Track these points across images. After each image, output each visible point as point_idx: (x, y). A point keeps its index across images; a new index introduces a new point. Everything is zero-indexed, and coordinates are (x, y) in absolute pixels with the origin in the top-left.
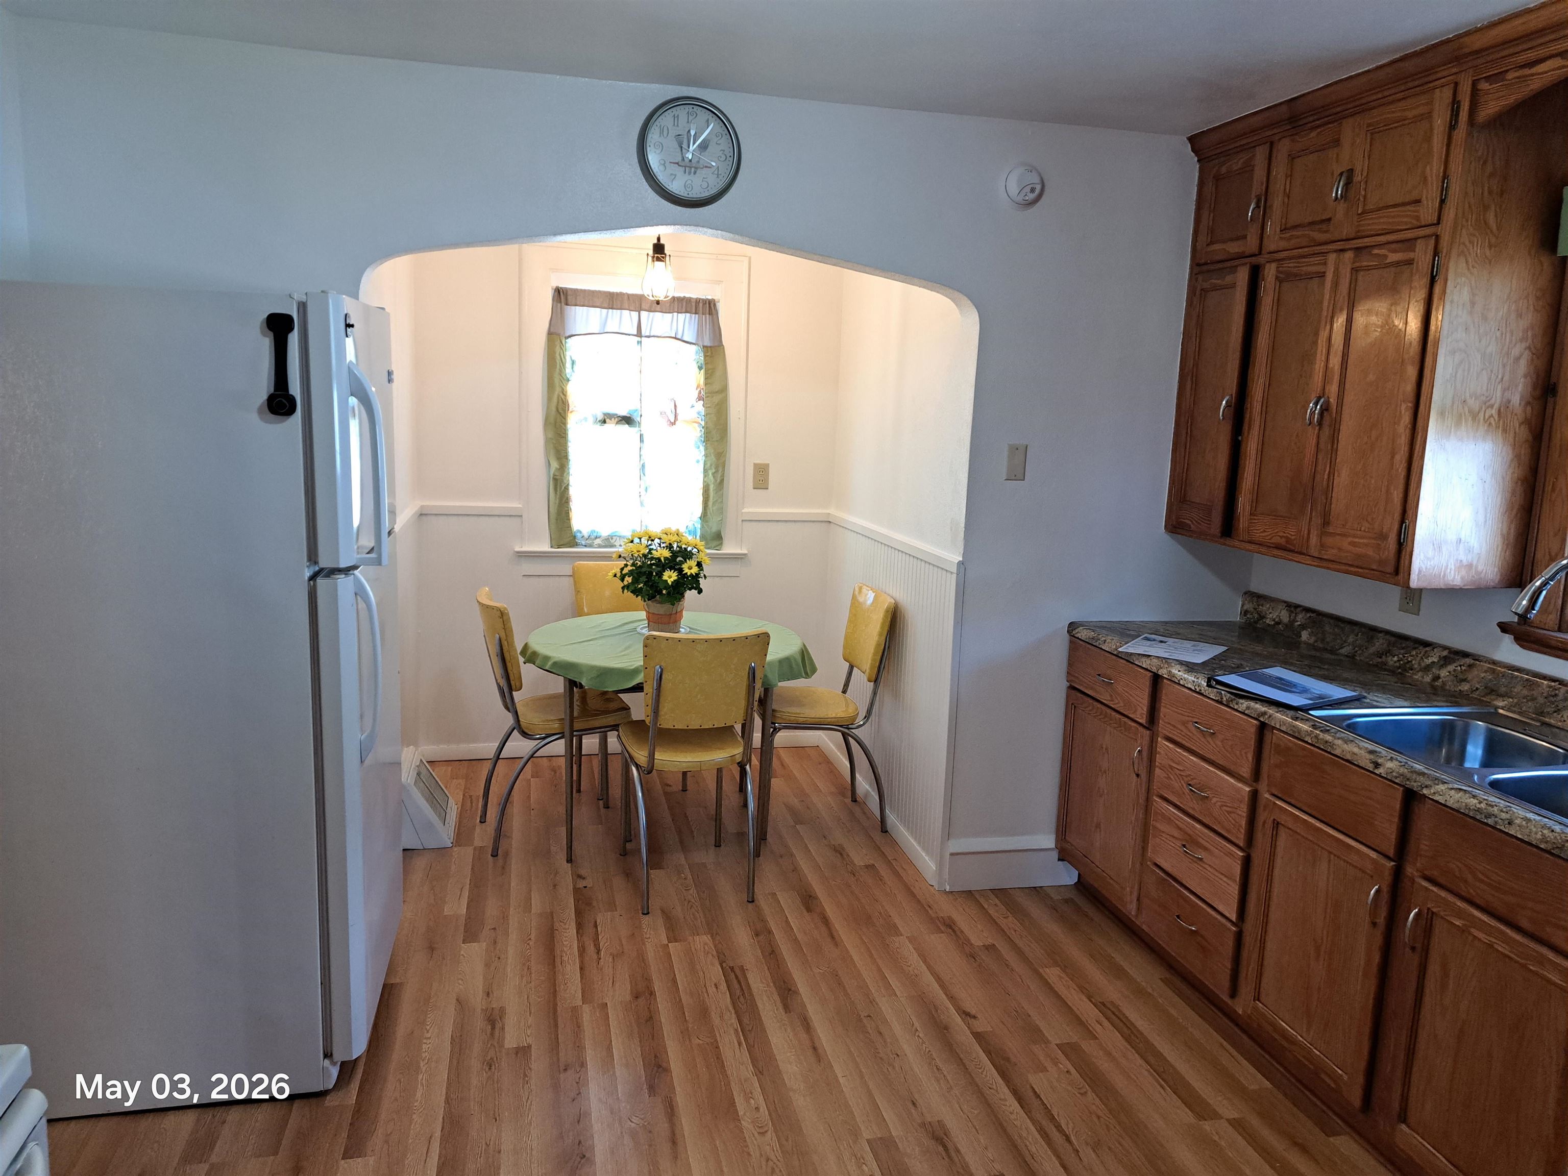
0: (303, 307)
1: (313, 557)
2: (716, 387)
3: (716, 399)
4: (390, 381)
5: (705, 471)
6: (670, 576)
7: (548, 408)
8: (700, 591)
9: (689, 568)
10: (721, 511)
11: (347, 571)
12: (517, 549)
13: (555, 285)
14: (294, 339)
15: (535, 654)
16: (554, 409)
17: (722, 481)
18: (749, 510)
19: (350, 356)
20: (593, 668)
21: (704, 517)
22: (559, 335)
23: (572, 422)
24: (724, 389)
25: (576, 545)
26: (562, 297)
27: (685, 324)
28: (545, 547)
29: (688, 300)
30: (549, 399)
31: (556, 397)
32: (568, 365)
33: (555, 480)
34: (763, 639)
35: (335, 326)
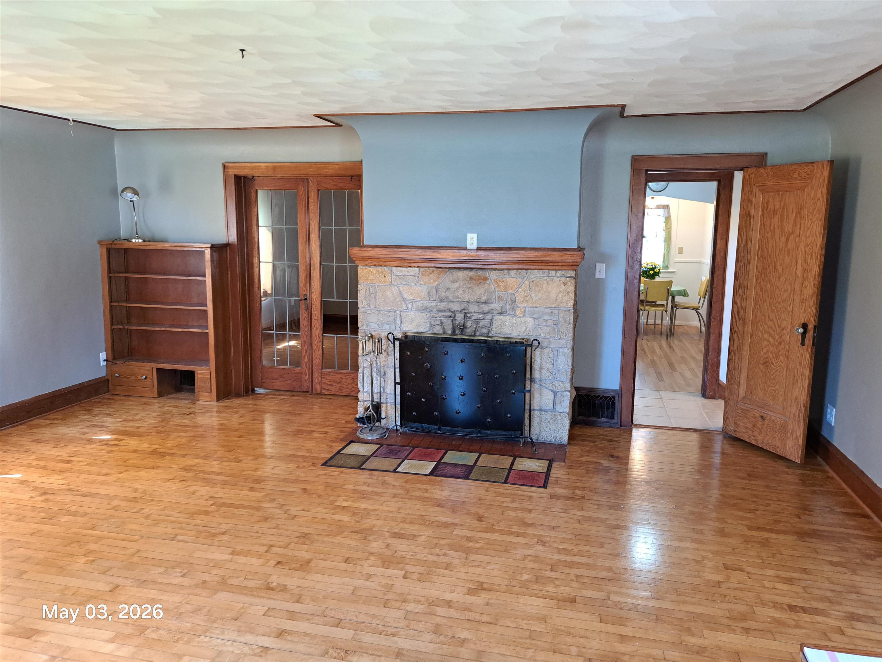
2: (668, 227)
3: (668, 230)
5: (664, 249)
6: (652, 272)
8: (659, 276)
9: (656, 270)
10: (668, 260)
17: (669, 252)
18: (677, 259)
21: (664, 261)
24: (671, 228)
27: (661, 211)
29: (662, 205)
34: (671, 283)
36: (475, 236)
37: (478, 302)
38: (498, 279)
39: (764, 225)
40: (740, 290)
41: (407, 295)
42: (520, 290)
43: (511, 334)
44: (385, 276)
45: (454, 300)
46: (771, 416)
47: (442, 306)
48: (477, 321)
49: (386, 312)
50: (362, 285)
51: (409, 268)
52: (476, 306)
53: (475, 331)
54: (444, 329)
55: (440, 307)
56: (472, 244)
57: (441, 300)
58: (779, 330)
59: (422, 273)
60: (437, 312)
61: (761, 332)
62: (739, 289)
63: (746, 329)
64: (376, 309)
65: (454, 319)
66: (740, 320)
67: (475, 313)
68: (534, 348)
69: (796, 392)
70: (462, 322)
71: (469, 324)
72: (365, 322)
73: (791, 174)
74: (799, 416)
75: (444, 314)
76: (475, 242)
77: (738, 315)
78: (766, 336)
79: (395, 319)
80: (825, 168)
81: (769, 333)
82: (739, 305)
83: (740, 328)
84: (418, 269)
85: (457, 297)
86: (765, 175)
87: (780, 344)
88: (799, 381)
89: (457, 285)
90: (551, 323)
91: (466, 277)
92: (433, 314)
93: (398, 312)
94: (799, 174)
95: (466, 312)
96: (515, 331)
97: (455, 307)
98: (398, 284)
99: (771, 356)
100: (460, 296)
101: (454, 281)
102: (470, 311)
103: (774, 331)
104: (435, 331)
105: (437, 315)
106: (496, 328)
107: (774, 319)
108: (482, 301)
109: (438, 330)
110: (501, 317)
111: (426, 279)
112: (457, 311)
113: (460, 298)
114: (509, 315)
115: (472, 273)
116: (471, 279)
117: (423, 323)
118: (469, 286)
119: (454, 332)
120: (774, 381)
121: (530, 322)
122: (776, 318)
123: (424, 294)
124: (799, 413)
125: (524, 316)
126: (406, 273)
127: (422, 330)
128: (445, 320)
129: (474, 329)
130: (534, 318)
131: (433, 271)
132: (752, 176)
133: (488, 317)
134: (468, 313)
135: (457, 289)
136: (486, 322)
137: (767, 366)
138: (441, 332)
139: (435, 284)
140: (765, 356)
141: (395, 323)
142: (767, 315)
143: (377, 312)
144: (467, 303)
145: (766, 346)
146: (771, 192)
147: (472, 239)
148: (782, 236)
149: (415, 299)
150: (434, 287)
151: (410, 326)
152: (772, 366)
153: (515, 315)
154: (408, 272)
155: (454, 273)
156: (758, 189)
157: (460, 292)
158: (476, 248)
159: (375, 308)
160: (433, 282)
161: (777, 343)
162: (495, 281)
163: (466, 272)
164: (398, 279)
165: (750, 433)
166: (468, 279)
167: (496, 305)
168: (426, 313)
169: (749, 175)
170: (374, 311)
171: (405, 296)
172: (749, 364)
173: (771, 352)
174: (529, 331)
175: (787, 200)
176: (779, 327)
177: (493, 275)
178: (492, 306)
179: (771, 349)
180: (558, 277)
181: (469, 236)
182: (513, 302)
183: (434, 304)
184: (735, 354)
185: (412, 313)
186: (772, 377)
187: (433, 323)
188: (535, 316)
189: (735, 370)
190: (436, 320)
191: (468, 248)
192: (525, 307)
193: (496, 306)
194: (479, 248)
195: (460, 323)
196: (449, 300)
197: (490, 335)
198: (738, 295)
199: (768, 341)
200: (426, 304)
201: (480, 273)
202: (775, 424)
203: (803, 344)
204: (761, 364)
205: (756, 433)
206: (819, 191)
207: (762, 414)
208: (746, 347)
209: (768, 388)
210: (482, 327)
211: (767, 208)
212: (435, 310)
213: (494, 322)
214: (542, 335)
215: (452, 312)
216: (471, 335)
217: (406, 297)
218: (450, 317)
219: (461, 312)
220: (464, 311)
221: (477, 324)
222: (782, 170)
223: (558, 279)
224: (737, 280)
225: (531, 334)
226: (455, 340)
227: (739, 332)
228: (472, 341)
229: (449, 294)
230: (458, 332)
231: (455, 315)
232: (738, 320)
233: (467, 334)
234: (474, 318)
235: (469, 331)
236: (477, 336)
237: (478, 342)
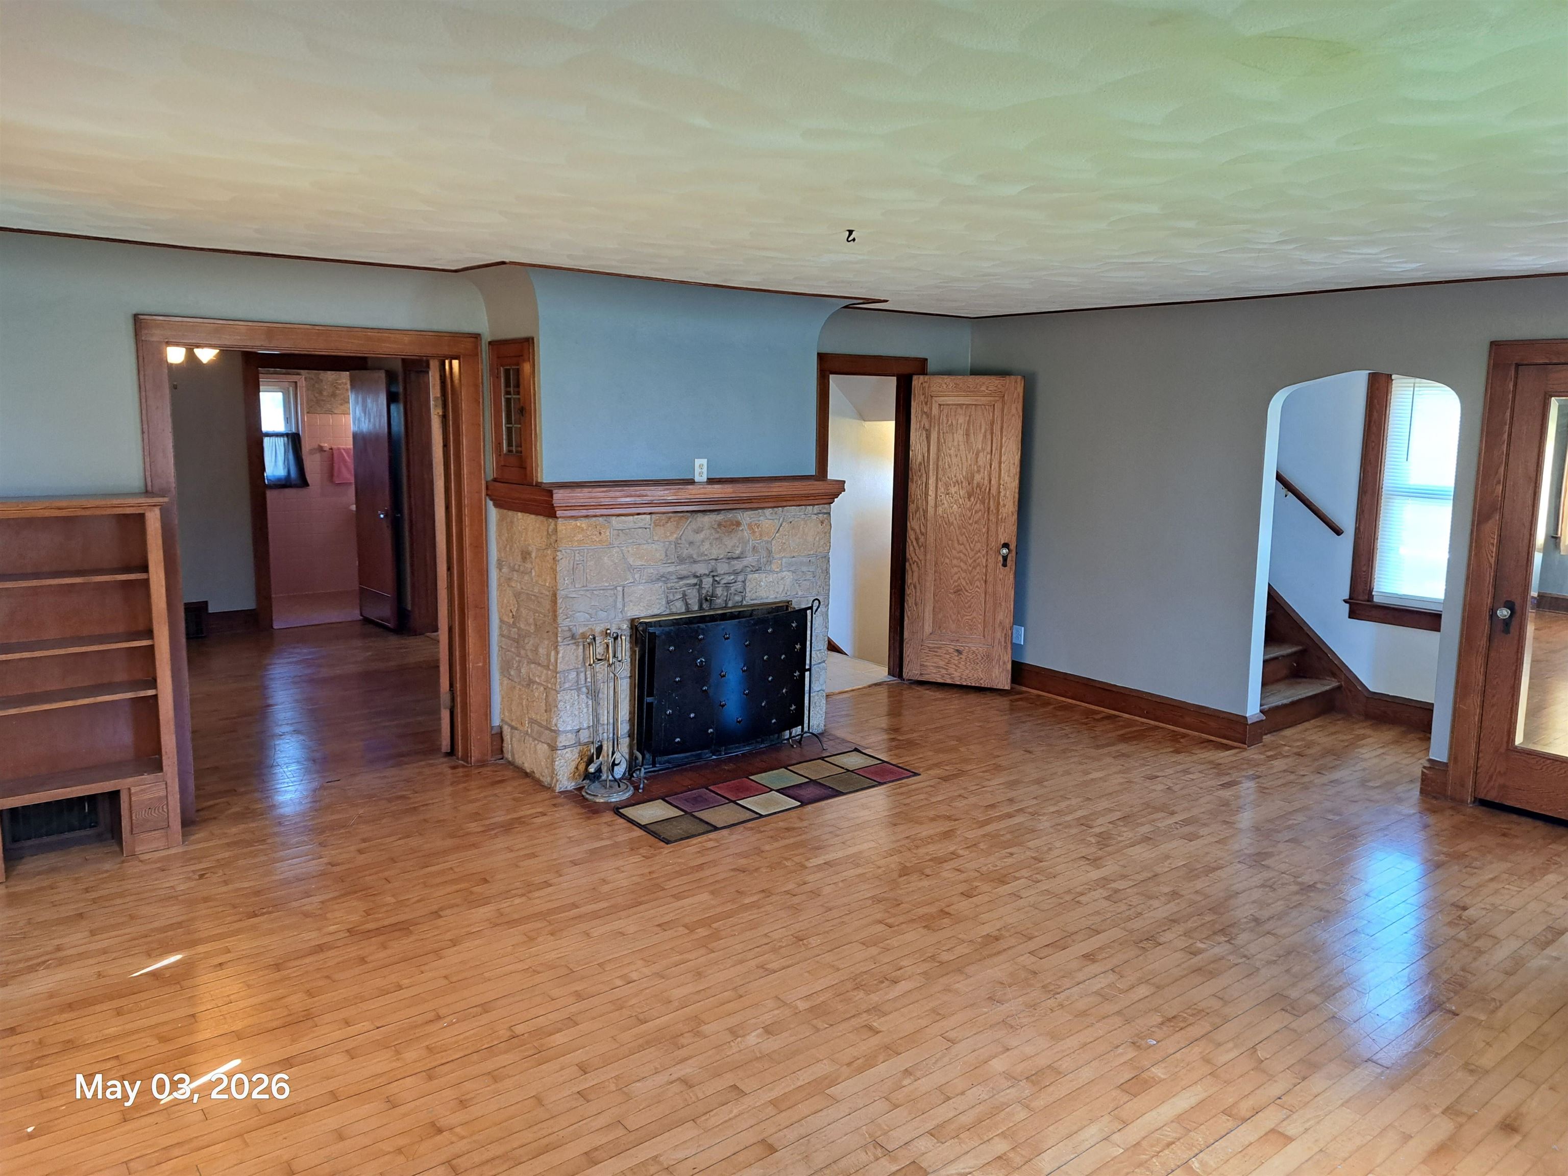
36: (704, 462)
37: (729, 558)
38: (753, 523)
39: (944, 440)
41: (632, 559)
42: (777, 535)
43: (767, 598)
44: (600, 533)
45: (700, 559)
46: (969, 648)
47: (683, 569)
48: (727, 585)
49: (602, 592)
50: (563, 551)
51: (636, 517)
52: (727, 565)
54: (687, 604)
55: (681, 572)
56: (701, 474)
57: (681, 560)
58: (972, 554)
59: (654, 523)
60: (676, 580)
61: (949, 558)
63: (928, 557)
64: (586, 588)
65: (699, 585)
66: (920, 548)
67: (724, 574)
68: (814, 610)
69: (1000, 617)
70: (711, 591)
71: (719, 591)
72: (570, 613)
73: (978, 387)
74: (1005, 642)
75: (688, 582)
76: (705, 470)
77: (918, 543)
78: (955, 562)
79: (615, 601)
80: (1019, 384)
81: (957, 559)
82: (918, 531)
83: (921, 557)
84: (649, 516)
85: (703, 554)
86: (944, 385)
87: (974, 568)
88: (1003, 604)
89: (701, 536)
90: (809, 576)
91: (713, 523)
92: (671, 585)
93: (620, 589)
94: (988, 387)
95: (715, 574)
96: (772, 592)
97: (701, 569)
98: (620, 544)
99: (964, 583)
100: (706, 553)
101: (698, 531)
102: (720, 572)
103: (965, 555)
104: (674, 610)
105: (677, 585)
106: (750, 591)
107: (965, 542)
108: (735, 556)
109: (679, 607)
110: (756, 575)
111: (660, 530)
112: (705, 574)
113: (706, 555)
114: (765, 571)
115: (720, 517)
116: (720, 525)
117: (658, 601)
118: (717, 536)
119: (701, 607)
120: (969, 610)
121: (788, 576)
123: (660, 555)
124: (1005, 638)
125: (781, 571)
126: (631, 525)
127: (656, 612)
128: (688, 591)
129: (725, 599)
130: (793, 572)
131: (670, 518)
132: (926, 385)
133: (741, 578)
134: (717, 576)
135: (703, 541)
136: (739, 586)
137: (960, 594)
138: (683, 610)
139: (673, 538)
140: (956, 584)
141: (615, 607)
142: (956, 539)
143: (588, 594)
144: (715, 561)
145: (956, 573)
147: (701, 466)
148: (969, 452)
149: (645, 564)
150: (673, 543)
151: (636, 608)
152: (966, 593)
153: (771, 571)
154: (635, 523)
155: (698, 519)
156: (934, 400)
157: (707, 545)
158: (705, 480)
159: (583, 587)
160: (671, 534)
161: (970, 568)
162: (750, 526)
163: (714, 517)
164: (621, 535)
165: (944, 671)
166: (716, 526)
168: (660, 584)
169: (922, 384)
170: (582, 593)
171: (631, 560)
172: (936, 595)
173: (964, 579)
174: (788, 590)
176: (972, 550)
177: (746, 517)
178: (745, 562)
179: (964, 575)
180: (816, 514)
181: (698, 462)
182: (770, 552)
183: (672, 569)
184: (915, 587)
185: (641, 587)
186: (967, 605)
187: (671, 597)
188: (792, 569)
189: (916, 605)
190: (676, 592)
191: (696, 481)
192: (781, 559)
193: (750, 560)
194: (711, 481)
195: (707, 591)
196: (692, 560)
197: (744, 603)
199: (960, 567)
200: (662, 570)
201: (730, 515)
202: (977, 655)
203: (1005, 565)
204: (951, 593)
205: (952, 671)
206: (1014, 406)
207: (958, 648)
208: (930, 577)
209: (962, 618)
210: (735, 594)
212: (674, 577)
213: (747, 584)
214: (800, 593)
215: (697, 577)
216: (722, 608)
217: (631, 563)
218: (695, 585)
219: (708, 575)
220: (712, 574)
221: (727, 591)
222: (966, 382)
223: (814, 517)
225: (788, 594)
226: (702, 619)
227: (919, 562)
228: (723, 617)
229: (693, 552)
230: (705, 606)
231: (701, 581)
232: (917, 548)
233: (716, 607)
234: (723, 582)
235: (719, 602)
236: (731, 608)
237: (732, 616)
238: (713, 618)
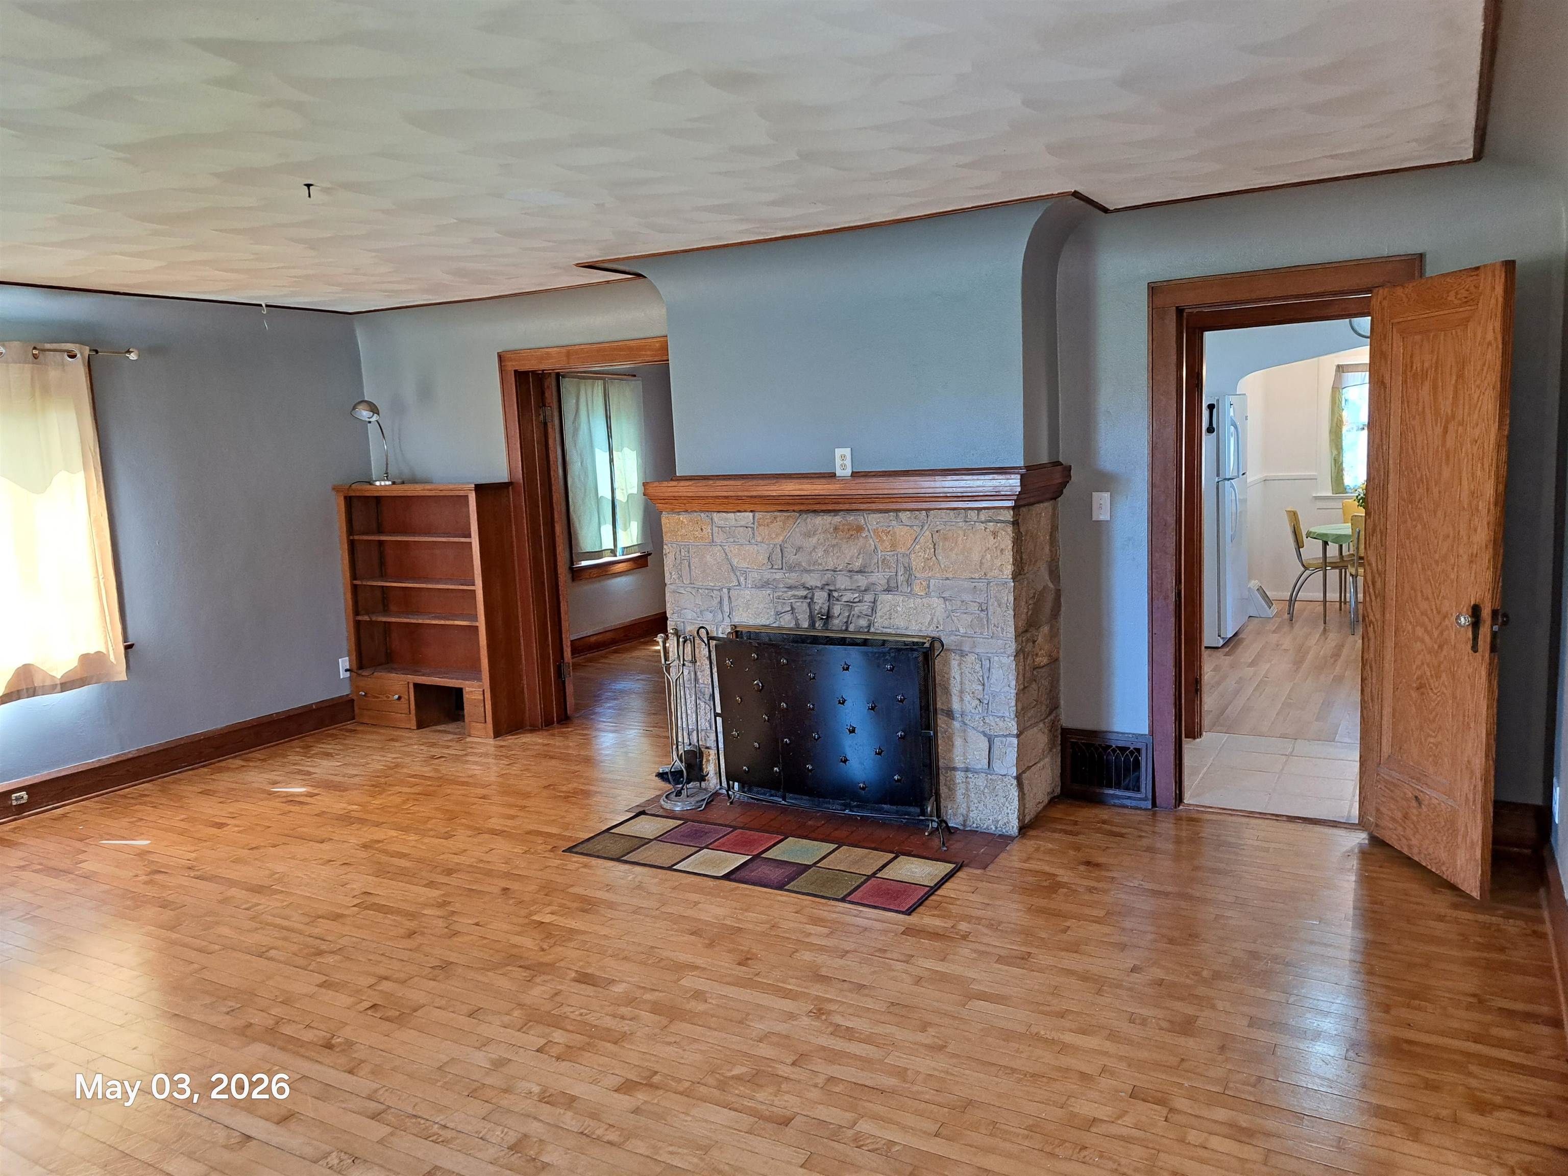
0: (1218, 400)
1: (1218, 475)
4: (1246, 419)
7: (1332, 424)
11: (1229, 479)
12: (1314, 495)
13: (1336, 364)
14: (1215, 411)
15: (1311, 532)
16: (1335, 425)
19: (1232, 414)
20: (1333, 535)
22: (1338, 388)
23: (1345, 429)
25: (1347, 493)
26: (1341, 369)
28: (1330, 494)
30: (1332, 420)
31: (1336, 420)
32: (1343, 402)
33: (1335, 460)
35: (1227, 404)
36: (847, 452)
37: (850, 571)
38: (880, 530)
39: (1408, 402)
40: (1375, 539)
41: (736, 560)
42: (917, 547)
43: (906, 629)
44: (702, 529)
45: (811, 568)
46: (1430, 797)
47: (793, 578)
48: (850, 604)
49: (706, 591)
50: (669, 545)
51: (738, 514)
52: (848, 579)
53: (846, 622)
54: (797, 620)
55: (790, 581)
56: (844, 467)
57: (791, 568)
58: (1438, 619)
59: (758, 522)
60: (785, 590)
61: (1411, 623)
62: (1373, 535)
63: (1388, 616)
64: (692, 586)
65: (812, 601)
66: (1376, 598)
67: (845, 590)
69: (1469, 749)
70: (826, 607)
71: (836, 610)
72: (676, 609)
73: (1443, 295)
74: (1474, 801)
75: (797, 593)
76: (848, 463)
77: (1374, 589)
78: (1420, 631)
79: (721, 602)
80: (1498, 278)
81: (1423, 625)
82: (1374, 568)
83: (1378, 616)
84: (751, 514)
85: (816, 563)
86: (1405, 299)
87: (1441, 647)
88: (1473, 726)
89: (814, 540)
90: (974, 608)
91: (828, 526)
92: (780, 594)
93: (725, 590)
94: (1457, 293)
95: (832, 588)
96: (913, 622)
97: (813, 580)
98: (722, 542)
99: (1428, 673)
100: (820, 561)
101: (808, 535)
102: (837, 587)
103: (1430, 621)
104: (783, 624)
105: (785, 595)
106: (882, 617)
107: (1430, 595)
108: (856, 569)
109: (787, 622)
110: (890, 597)
111: (764, 531)
112: (816, 587)
113: (821, 564)
114: (903, 594)
115: (837, 520)
116: (836, 529)
117: (765, 610)
118: (834, 542)
119: (812, 625)
120: (1435, 725)
121: (939, 606)
122: (1433, 593)
123: (763, 558)
124: (1475, 794)
125: (928, 595)
126: (733, 523)
127: (764, 621)
128: (798, 604)
129: (845, 620)
130: (946, 599)
131: (775, 518)
132: (1385, 303)
133: (868, 597)
134: (835, 591)
135: (815, 548)
136: (864, 608)
137: (1423, 694)
138: (792, 625)
139: (779, 540)
140: (1419, 673)
141: (721, 610)
142: (1419, 588)
143: (694, 591)
144: (832, 573)
145: (1420, 653)
146: (1416, 333)
147: (843, 457)
148: (1436, 424)
149: (749, 566)
150: (778, 546)
151: (745, 615)
152: (1431, 694)
153: (912, 594)
154: (736, 520)
155: (809, 520)
156: (1394, 330)
157: (820, 553)
158: (850, 474)
159: (691, 583)
160: (777, 535)
161: (1436, 647)
162: (876, 531)
163: (828, 518)
164: (721, 533)
165: (1400, 830)
166: (831, 530)
167: (880, 575)
168: (768, 592)
169: (1380, 301)
170: (690, 589)
171: (735, 562)
172: (1395, 689)
173: (1428, 665)
174: (938, 622)
175: (1442, 350)
176: (1439, 613)
177: (871, 522)
178: (874, 578)
179: (1428, 657)
180: (982, 522)
181: (839, 452)
182: (908, 569)
183: (779, 575)
184: (1371, 668)
185: (747, 592)
186: (1431, 717)
187: (780, 609)
188: (946, 595)
189: (1372, 700)
190: (784, 603)
191: (837, 475)
192: (928, 579)
193: (879, 577)
194: (855, 474)
195: (821, 608)
196: (802, 569)
197: (872, 630)
198: (1372, 548)
199: (1423, 641)
200: (767, 575)
201: (851, 518)
202: (1438, 815)
203: (1475, 649)
204: (1413, 689)
205: (1409, 832)
206: (1490, 327)
207: (1417, 792)
208: (1390, 655)
209: (1426, 739)
210: (859, 616)
211: (1412, 367)
212: (781, 585)
213: (879, 607)
214: (962, 630)
215: (808, 589)
216: (841, 631)
217: (735, 564)
218: (806, 597)
219: (822, 589)
220: (827, 587)
221: (850, 611)
222: (1429, 288)
223: (982, 526)
224: (1370, 517)
225: (941, 628)
226: (815, 640)
227: (1375, 623)
228: (842, 642)
229: (802, 558)
230: (818, 624)
231: (813, 595)
232: (1373, 598)
233: (834, 628)
234: (845, 599)
235: (836, 623)
236: (851, 632)
237: (853, 643)
238: (831, 641)
